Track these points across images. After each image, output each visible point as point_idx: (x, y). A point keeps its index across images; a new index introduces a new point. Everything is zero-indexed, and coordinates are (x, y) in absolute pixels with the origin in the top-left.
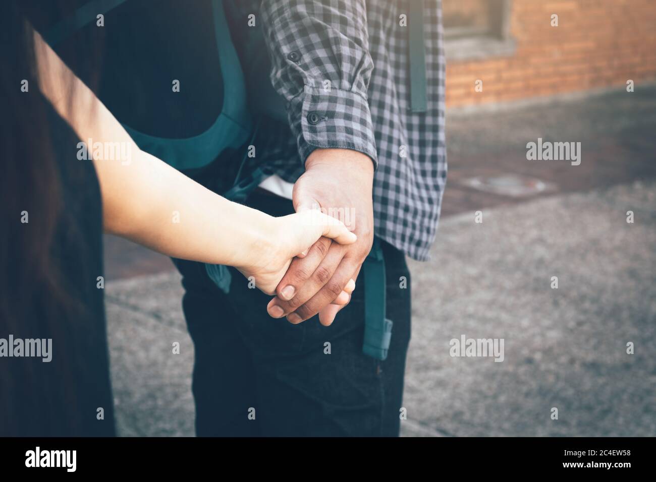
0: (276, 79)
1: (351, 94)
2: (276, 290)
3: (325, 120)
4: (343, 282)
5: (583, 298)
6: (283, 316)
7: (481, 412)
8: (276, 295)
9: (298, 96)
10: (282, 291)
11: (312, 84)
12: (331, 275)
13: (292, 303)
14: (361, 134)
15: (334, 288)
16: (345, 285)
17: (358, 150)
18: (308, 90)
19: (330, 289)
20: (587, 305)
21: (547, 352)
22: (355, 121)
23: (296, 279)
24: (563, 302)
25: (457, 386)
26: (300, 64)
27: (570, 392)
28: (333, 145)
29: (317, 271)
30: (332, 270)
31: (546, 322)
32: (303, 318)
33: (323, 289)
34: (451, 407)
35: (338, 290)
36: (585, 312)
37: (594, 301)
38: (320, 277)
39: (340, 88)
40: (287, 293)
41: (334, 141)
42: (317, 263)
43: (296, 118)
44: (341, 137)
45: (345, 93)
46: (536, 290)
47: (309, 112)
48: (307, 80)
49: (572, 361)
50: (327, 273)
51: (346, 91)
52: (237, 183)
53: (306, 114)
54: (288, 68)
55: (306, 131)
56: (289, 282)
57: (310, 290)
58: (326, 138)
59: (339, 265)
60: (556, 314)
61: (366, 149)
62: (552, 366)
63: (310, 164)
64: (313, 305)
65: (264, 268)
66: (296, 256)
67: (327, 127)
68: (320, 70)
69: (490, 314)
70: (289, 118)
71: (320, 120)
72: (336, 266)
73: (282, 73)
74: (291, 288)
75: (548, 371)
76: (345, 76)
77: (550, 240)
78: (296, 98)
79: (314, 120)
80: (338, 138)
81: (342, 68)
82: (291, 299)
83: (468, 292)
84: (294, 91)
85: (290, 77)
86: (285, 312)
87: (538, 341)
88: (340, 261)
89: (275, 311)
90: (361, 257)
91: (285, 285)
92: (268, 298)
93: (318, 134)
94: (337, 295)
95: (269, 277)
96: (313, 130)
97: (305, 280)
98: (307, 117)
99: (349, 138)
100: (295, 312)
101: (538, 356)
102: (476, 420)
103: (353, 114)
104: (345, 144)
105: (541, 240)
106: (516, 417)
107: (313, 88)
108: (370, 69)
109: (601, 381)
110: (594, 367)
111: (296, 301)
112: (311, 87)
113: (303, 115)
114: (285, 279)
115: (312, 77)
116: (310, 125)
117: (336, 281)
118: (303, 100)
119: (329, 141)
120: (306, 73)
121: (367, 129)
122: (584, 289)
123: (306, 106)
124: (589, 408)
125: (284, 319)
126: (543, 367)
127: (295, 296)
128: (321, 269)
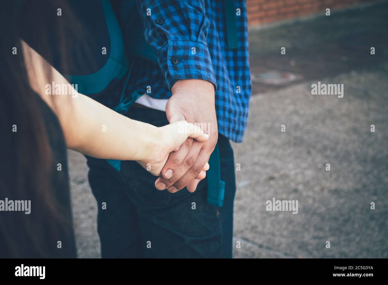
0: (149, 36)
1: (198, 44)
2: (161, 173)
3: (182, 62)
4: (202, 164)
5: (325, 148)
6: (166, 188)
7: (268, 226)
8: (161, 175)
9: (164, 47)
10: (165, 173)
11: (173, 39)
12: (194, 161)
13: (171, 180)
14: (205, 69)
15: (197, 169)
16: (203, 166)
17: (204, 79)
18: (170, 43)
19: (194, 170)
20: (328, 153)
21: (306, 184)
22: (201, 61)
23: (173, 165)
24: (313, 151)
25: (251, 209)
26: (164, 26)
27: (323, 209)
28: (189, 77)
29: (186, 159)
30: (195, 158)
31: (304, 165)
32: (178, 189)
33: (190, 170)
34: (249, 223)
35: (199, 170)
36: (327, 157)
37: (333, 150)
38: (188, 163)
39: (190, 40)
40: (168, 174)
41: (189, 75)
42: (186, 154)
43: (163, 61)
44: (194, 71)
45: (194, 43)
46: (295, 145)
47: (172, 57)
48: (169, 36)
49: (322, 189)
50: (192, 160)
51: (194, 42)
52: (122, 101)
53: (170, 58)
54: (156, 29)
55: (170, 69)
56: (169, 167)
57: (182, 171)
58: (184, 73)
59: (199, 154)
60: (310, 160)
61: (209, 78)
62: (310, 193)
63: (174, 90)
64: (184, 181)
65: (153, 160)
66: (173, 151)
67: (184, 65)
68: (177, 29)
69: (268, 162)
70: (158, 60)
71: (179, 62)
72: (197, 155)
73: (152, 32)
74: (170, 171)
75: (308, 197)
76: (193, 32)
77: (302, 112)
78: (163, 48)
79: (176, 62)
80: (191, 73)
81: (191, 27)
82: (171, 178)
83: (253, 148)
84: (161, 44)
85: (158, 35)
86: (167, 186)
87: (300, 178)
88: (199, 151)
89: (160, 186)
90: (212, 148)
91: (166, 170)
92: (156, 178)
93: (179, 70)
94: (199, 173)
95: (157, 165)
96: (175, 68)
97: (178, 165)
98: (171, 60)
99: (198, 72)
100: (173, 185)
101: (301, 187)
102: (266, 231)
103: (199, 56)
104: (196, 76)
105: (296, 112)
106: (291, 227)
107: (173, 41)
108: (207, 26)
109: (342, 201)
110: (336, 192)
111: (173, 179)
112: (172, 41)
113: (168, 59)
114: (166, 166)
115: (172, 34)
116: (173, 65)
117: (197, 165)
118: (167, 49)
119: (186, 75)
120: (168, 32)
121: (209, 65)
122: (326, 142)
123: (170, 53)
124: (336, 219)
125: (166, 190)
126: (305, 194)
127: (173, 176)
128: (188, 157)
